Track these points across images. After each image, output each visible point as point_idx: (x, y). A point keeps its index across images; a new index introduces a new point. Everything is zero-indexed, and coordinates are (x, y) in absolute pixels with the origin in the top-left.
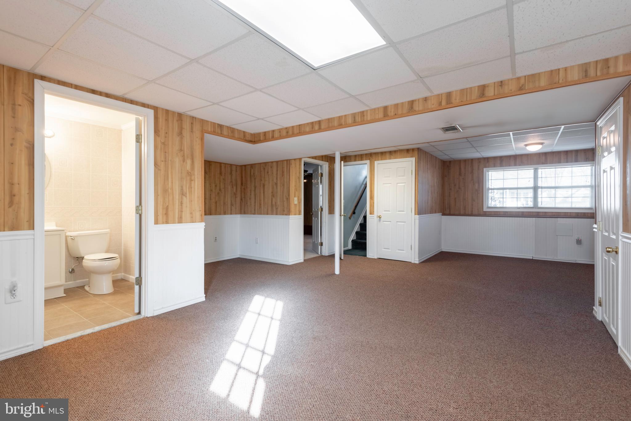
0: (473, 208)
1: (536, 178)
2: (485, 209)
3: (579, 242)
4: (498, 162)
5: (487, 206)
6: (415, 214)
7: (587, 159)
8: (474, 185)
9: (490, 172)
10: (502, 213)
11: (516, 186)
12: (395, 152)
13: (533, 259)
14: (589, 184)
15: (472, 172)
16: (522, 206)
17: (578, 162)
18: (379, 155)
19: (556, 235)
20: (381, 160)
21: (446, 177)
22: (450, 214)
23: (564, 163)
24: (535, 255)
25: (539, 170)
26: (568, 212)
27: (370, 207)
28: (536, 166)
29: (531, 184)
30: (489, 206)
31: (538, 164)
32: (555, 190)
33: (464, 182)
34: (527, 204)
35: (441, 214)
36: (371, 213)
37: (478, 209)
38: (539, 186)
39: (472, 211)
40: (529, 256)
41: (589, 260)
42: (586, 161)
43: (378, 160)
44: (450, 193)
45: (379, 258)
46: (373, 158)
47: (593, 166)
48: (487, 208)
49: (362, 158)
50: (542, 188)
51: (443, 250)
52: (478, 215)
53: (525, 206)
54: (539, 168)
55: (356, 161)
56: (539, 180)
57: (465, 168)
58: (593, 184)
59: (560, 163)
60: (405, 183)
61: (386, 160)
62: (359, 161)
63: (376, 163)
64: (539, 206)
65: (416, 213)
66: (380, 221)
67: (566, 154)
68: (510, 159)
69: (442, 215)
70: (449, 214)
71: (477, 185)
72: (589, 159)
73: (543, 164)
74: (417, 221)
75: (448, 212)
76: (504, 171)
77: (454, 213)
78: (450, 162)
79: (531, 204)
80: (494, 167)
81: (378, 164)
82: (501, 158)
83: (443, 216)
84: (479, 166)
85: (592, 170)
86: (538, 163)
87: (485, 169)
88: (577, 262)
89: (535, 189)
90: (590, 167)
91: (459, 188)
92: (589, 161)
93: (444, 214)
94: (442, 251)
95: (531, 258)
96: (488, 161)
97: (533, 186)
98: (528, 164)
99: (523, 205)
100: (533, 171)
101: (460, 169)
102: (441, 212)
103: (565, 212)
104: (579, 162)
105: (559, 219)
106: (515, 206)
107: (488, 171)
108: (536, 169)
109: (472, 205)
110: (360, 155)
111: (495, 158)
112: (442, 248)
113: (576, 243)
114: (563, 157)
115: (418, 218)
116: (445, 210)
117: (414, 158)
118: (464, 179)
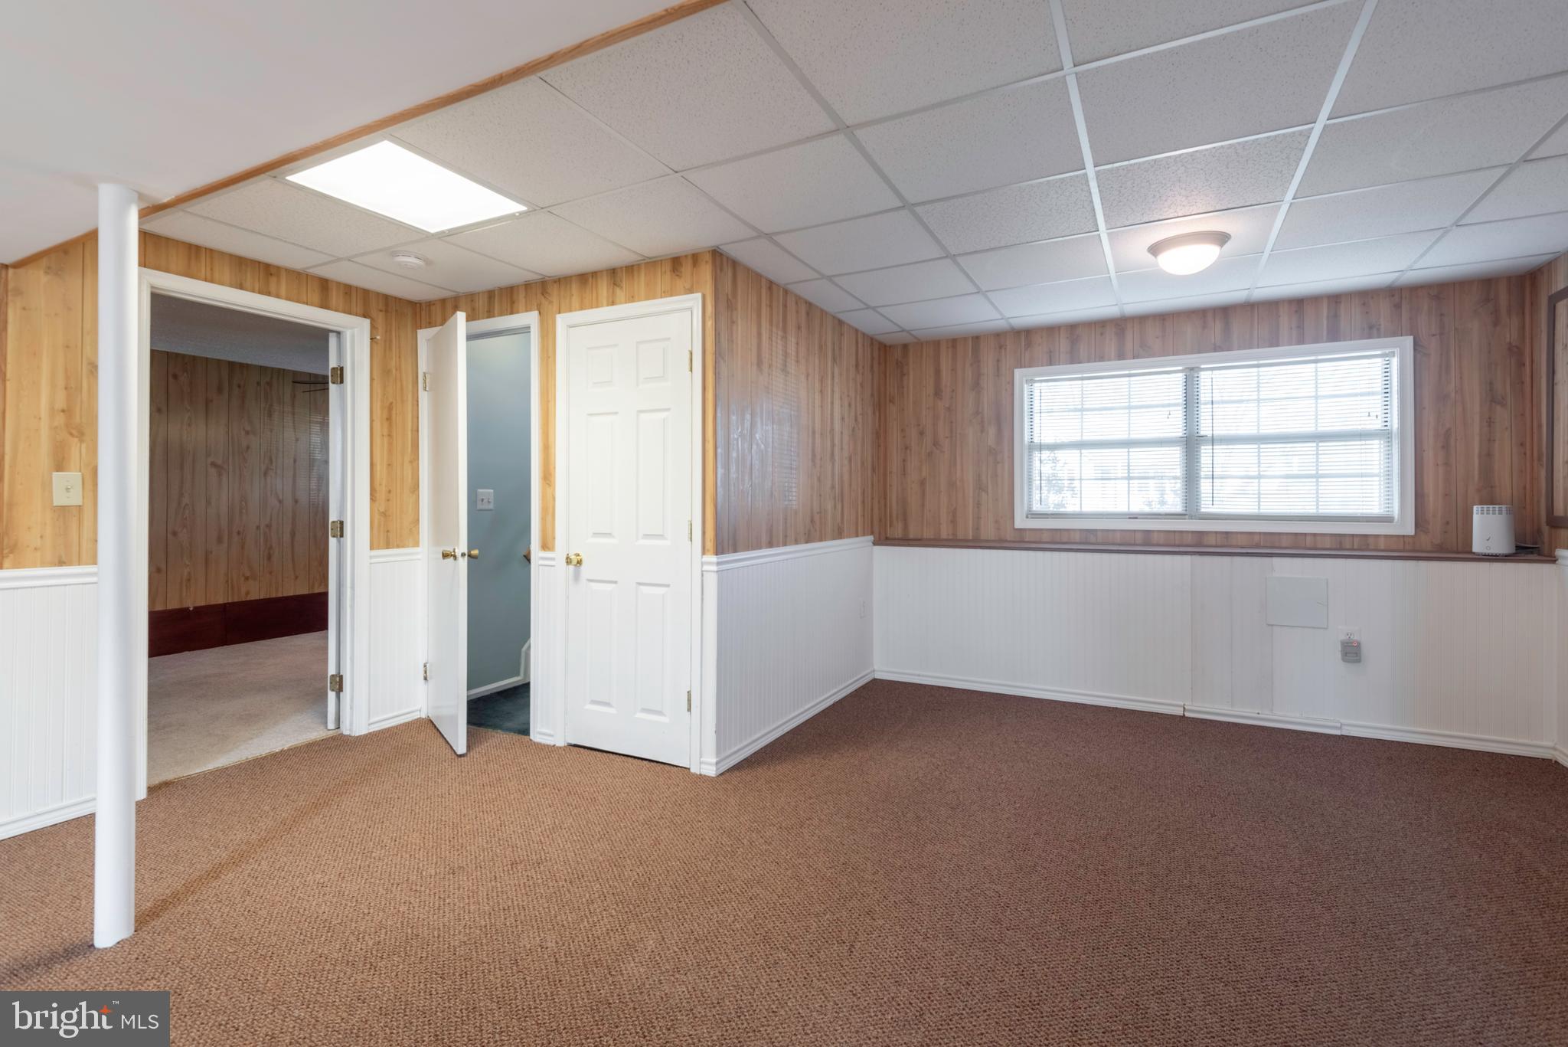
0: (979, 518)
1: (1190, 402)
2: (1020, 522)
3: (1352, 652)
4: (1063, 344)
5: (1026, 508)
6: (704, 552)
7: (1371, 327)
8: (982, 431)
9: (1036, 385)
10: (1077, 537)
11: (1122, 436)
12: (631, 269)
13: (1187, 714)
14: (1377, 425)
15: (977, 386)
16: (1147, 509)
17: (1340, 341)
18: (575, 287)
19: (1269, 625)
20: (582, 308)
21: (893, 403)
22: (906, 541)
23: (1290, 344)
24: (1192, 701)
25: (1203, 375)
26: (1305, 534)
27: (543, 519)
28: (1192, 359)
29: (1175, 427)
30: (1034, 509)
31: (1199, 352)
32: (1259, 448)
33: (952, 422)
34: (1163, 503)
35: (871, 538)
36: (546, 546)
37: (996, 522)
38: (1202, 433)
39: (977, 529)
40: (1168, 704)
41: (1389, 726)
42: (1370, 337)
43: (571, 311)
44: (904, 461)
45: (574, 742)
46: (551, 302)
47: (1393, 354)
48: (1027, 517)
49: (513, 302)
50: (1213, 441)
51: (879, 676)
52: (993, 541)
53: (1157, 508)
54: (1202, 366)
55: (494, 316)
56: (1205, 412)
57: (954, 370)
58: (1392, 425)
59: (1278, 346)
60: (668, 410)
61: (597, 307)
62: (501, 314)
63: (562, 321)
64: (1203, 510)
65: (710, 545)
66: (577, 577)
67: (1296, 312)
68: (1102, 334)
69: (875, 543)
70: (902, 539)
71: (992, 431)
72: (1378, 329)
73: (1216, 349)
74: (712, 582)
75: (897, 531)
76: (1082, 379)
77: (919, 537)
78: (905, 347)
79: (1174, 503)
80: (1051, 365)
81: (570, 327)
82: (1073, 330)
83: (878, 549)
84: (998, 361)
85: (1387, 371)
86: (1201, 347)
87: (1018, 372)
88: (1345, 733)
89: (1191, 443)
90: (1379, 360)
91: (936, 444)
92: (1379, 337)
93: (884, 539)
94: (875, 680)
95: (1179, 712)
96: (1029, 345)
97: (1181, 434)
98: (1164, 353)
99: (1149, 504)
100: (1181, 376)
101: (938, 372)
102: (872, 533)
103: (1296, 534)
104: (1345, 340)
105: (1276, 560)
106: (1122, 508)
107: (1031, 382)
108: (1192, 369)
109: (978, 505)
110: (507, 288)
111: (1051, 330)
112: (876, 668)
113: (1339, 655)
114: (1285, 320)
115: (715, 568)
116: (890, 526)
117: (699, 296)
118: (949, 409)
